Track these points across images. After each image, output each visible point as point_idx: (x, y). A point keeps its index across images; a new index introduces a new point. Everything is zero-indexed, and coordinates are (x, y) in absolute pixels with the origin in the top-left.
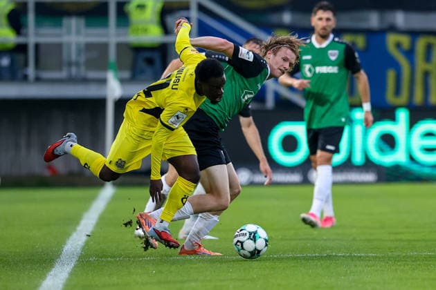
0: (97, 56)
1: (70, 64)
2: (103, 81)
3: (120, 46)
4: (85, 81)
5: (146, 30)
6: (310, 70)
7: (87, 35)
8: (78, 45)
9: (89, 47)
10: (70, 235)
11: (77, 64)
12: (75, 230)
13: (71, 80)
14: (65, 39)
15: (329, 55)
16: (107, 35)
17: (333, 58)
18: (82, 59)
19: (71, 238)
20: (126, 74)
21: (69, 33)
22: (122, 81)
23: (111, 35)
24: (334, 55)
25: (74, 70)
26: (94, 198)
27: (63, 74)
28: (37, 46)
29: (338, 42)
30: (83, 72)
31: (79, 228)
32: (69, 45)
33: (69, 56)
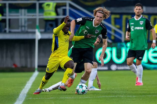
0: (32, 24)
1: (22, 26)
2: (34, 33)
3: (40, 19)
4: (27, 33)
5: (50, 14)
6: (133, 28)
7: (28, 16)
8: (25, 19)
9: (29, 20)
10: (22, 90)
11: (24, 26)
12: (24, 88)
13: (22, 32)
14: (20, 17)
15: (140, 23)
16: (35, 16)
17: (141, 24)
18: (26, 25)
19: (22, 91)
20: (43, 30)
21: (21, 15)
22: (41, 33)
23: (37, 16)
24: (142, 23)
25: (23, 28)
26: (31, 76)
27: (19, 30)
28: (9, 20)
29: (144, 18)
30: (26, 29)
31: (25, 87)
32: (21, 19)
33: (22, 23)
